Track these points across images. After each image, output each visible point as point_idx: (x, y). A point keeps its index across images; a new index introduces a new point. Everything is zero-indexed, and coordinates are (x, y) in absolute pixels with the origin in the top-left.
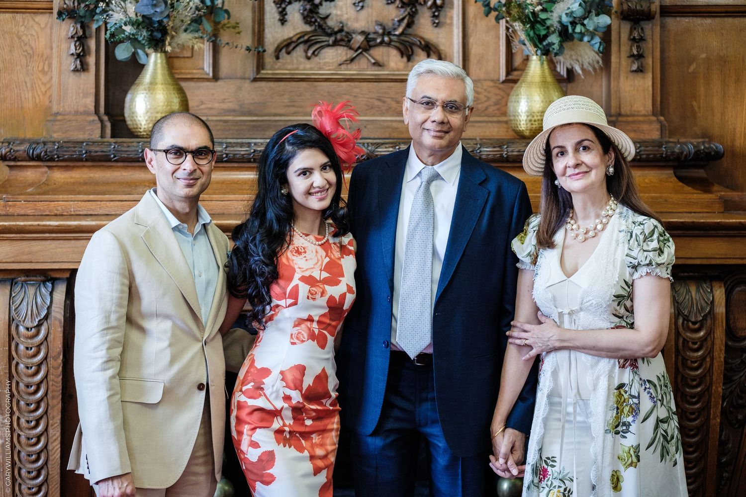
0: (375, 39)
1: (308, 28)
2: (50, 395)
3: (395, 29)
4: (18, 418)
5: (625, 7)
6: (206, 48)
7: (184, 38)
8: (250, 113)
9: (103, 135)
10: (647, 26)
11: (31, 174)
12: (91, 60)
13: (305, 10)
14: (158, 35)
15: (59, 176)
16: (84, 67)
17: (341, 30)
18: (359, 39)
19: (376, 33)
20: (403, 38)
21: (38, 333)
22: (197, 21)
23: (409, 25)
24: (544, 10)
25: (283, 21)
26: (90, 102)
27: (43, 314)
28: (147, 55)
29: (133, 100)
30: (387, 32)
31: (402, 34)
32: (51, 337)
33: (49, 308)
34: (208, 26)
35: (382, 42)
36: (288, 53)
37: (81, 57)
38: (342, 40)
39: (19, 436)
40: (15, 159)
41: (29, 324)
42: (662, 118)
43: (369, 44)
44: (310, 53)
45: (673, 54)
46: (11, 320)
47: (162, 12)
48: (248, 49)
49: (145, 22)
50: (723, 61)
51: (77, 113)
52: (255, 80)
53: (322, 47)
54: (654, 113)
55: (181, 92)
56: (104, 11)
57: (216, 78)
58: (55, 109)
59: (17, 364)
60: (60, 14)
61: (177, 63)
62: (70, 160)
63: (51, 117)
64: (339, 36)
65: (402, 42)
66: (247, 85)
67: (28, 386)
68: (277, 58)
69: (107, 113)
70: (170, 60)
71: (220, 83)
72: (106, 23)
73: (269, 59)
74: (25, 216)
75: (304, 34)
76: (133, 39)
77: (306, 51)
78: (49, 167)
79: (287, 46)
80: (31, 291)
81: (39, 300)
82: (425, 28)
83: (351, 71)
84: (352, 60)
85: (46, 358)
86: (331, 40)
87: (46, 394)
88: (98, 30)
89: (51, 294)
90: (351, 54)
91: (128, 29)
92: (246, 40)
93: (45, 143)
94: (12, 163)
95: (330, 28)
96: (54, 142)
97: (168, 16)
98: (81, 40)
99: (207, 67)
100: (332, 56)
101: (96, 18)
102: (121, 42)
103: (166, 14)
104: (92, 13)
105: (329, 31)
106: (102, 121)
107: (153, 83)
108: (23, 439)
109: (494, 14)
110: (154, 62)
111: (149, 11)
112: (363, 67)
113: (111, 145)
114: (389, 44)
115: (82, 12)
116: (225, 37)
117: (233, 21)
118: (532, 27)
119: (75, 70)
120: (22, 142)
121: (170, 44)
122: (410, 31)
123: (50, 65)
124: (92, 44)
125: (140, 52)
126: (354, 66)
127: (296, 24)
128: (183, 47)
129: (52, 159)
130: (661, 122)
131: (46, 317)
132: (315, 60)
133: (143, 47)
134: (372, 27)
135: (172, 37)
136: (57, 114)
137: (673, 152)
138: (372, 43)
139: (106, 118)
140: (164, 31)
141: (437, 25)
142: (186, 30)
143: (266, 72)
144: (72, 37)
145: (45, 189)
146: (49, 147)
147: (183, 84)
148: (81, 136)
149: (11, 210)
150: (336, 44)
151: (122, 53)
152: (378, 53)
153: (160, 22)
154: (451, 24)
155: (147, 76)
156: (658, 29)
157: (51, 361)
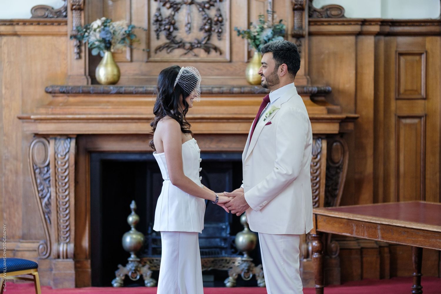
0: (194, 46)
1: (168, 41)
2: (70, 180)
3: (202, 41)
4: (59, 190)
5: (293, 33)
6: (128, 50)
7: (119, 46)
8: (145, 75)
9: (88, 84)
10: (303, 40)
11: (61, 99)
12: (83, 55)
13: (167, 34)
14: (108, 45)
15: (72, 99)
16: (80, 57)
17: (181, 42)
18: (188, 46)
19: (195, 43)
20: (206, 45)
21: (65, 158)
22: (123, 39)
23: (209, 39)
24: (258, 35)
25: (158, 38)
26: (82, 71)
27: (67, 150)
28: (104, 53)
29: (99, 70)
30: (199, 43)
31: (206, 43)
32: (70, 159)
33: (69, 148)
34: (128, 41)
35: (197, 47)
36: (160, 51)
37: (79, 53)
38: (181, 46)
39: (59, 196)
40: (55, 93)
41: (62, 154)
42: (308, 77)
43: (192, 48)
44: (169, 51)
45: (314, 51)
46: (55, 153)
47: (109, 37)
48: (144, 50)
49: (104, 40)
50: (335, 54)
51: (78, 75)
52: (147, 62)
53: (173, 49)
54: (305, 75)
55: (117, 67)
56: (87, 36)
57: (132, 61)
58: (69, 73)
59: (58, 169)
60: (71, 37)
61: (116, 55)
62: (76, 93)
63: (68, 77)
64: (180, 44)
65: (206, 47)
66: (144, 64)
67: (62, 177)
68: (156, 53)
69: (89, 75)
70: (113, 55)
71: (133, 64)
72: (88, 41)
73: (152, 54)
74: (59, 114)
75: (166, 44)
76: (98, 47)
77: (167, 50)
78: (68, 96)
79: (159, 49)
80: (62, 142)
81: (65, 145)
82: (215, 41)
83: (185, 58)
84: (186, 54)
85: (68, 167)
86: (177, 46)
87: (69, 180)
88: (85, 43)
89: (70, 143)
90: (185, 51)
91: (97, 43)
92: (143, 46)
93: (66, 87)
94: (53, 95)
95: (177, 41)
96: (69, 87)
97: (112, 38)
98: (79, 47)
99: (128, 57)
100: (177, 53)
101: (85, 38)
102: (94, 48)
103: (111, 37)
104: (83, 37)
105: (176, 42)
106: (87, 79)
107: (106, 64)
108: (61, 197)
109: (241, 36)
110: (107, 56)
111: (104, 36)
112: (190, 57)
113: (91, 87)
114: (200, 47)
115: (79, 36)
116: (135, 45)
117: (137, 39)
118: (254, 41)
119: (77, 59)
120: (57, 86)
121: (113, 48)
122: (209, 42)
123: (67, 57)
124: (83, 48)
125: (101, 52)
126: (186, 56)
127: (163, 40)
128: (118, 49)
129: (68, 93)
130: (308, 79)
131: (68, 152)
132: (171, 54)
133: (102, 50)
134: (194, 41)
135: (114, 46)
136: (70, 76)
137: (309, 91)
138: (193, 47)
139: (89, 77)
140: (110, 43)
141: (220, 39)
142: (119, 43)
143: (152, 59)
144: (76, 46)
145: (66, 104)
146: (68, 88)
147: (119, 64)
148: (79, 84)
149: (54, 112)
150: (179, 47)
151: (95, 52)
152: (196, 51)
153: (109, 41)
154: (225, 39)
155: (104, 61)
156: (307, 41)
157: (70, 168)
